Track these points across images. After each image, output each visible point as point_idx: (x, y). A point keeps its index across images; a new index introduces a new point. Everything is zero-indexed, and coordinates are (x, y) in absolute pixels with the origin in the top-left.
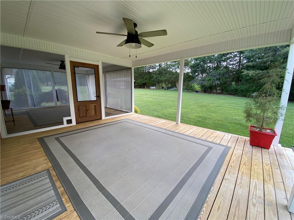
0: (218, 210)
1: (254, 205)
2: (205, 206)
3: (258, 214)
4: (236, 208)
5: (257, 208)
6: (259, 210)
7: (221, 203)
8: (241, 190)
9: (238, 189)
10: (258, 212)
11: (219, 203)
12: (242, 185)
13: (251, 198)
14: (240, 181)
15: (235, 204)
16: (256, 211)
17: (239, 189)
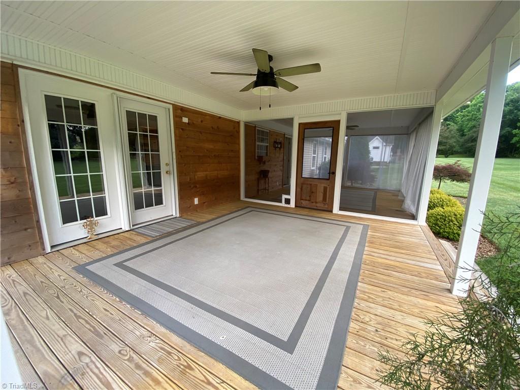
0: (105, 309)
1: (80, 354)
2: (117, 299)
3: (66, 349)
4: (94, 327)
5: (73, 355)
6: (69, 356)
7: (111, 314)
8: (117, 350)
9: (120, 347)
10: (68, 352)
11: (112, 313)
12: (124, 360)
13: (92, 357)
14: (137, 362)
15: (98, 329)
16: (71, 350)
17: (121, 349)
